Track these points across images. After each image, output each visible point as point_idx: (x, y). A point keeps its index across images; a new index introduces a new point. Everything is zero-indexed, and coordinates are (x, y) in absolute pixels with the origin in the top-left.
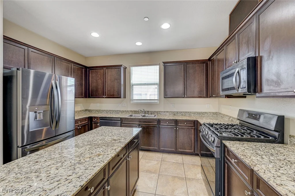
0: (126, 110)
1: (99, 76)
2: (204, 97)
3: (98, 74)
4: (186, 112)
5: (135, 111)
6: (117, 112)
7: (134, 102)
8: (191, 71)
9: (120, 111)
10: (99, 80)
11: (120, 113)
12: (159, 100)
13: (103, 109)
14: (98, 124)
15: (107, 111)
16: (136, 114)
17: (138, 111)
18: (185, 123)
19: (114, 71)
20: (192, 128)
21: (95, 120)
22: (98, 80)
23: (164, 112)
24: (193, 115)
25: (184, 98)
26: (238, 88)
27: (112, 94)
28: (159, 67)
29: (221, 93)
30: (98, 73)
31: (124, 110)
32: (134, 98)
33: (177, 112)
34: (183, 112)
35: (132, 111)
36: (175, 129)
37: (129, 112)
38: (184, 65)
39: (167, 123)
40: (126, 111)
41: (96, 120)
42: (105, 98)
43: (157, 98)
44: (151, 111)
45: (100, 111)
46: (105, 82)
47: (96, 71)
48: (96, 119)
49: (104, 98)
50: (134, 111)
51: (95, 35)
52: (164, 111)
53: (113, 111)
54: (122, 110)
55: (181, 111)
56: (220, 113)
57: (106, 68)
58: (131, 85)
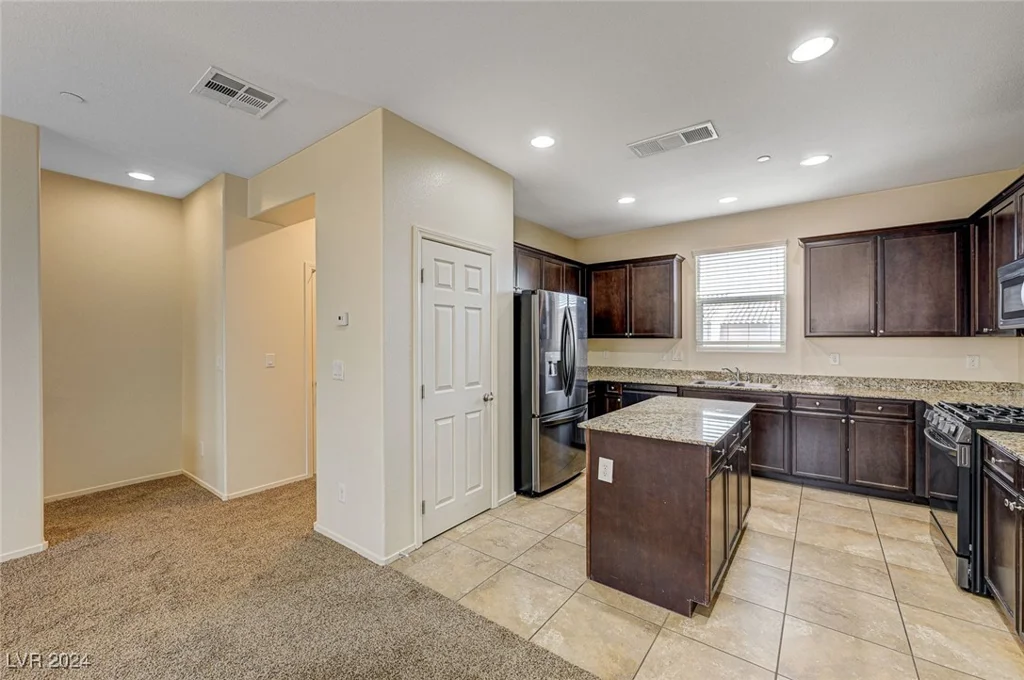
0: (684, 369)
1: (615, 285)
2: (952, 335)
3: (611, 280)
4: (885, 380)
5: (711, 373)
6: (658, 373)
7: (706, 348)
8: (901, 258)
9: (665, 371)
10: (615, 295)
11: (666, 377)
12: (788, 341)
13: (621, 366)
14: (619, 400)
15: (630, 371)
16: (712, 379)
17: (719, 374)
18: (880, 408)
19: (653, 272)
20: (905, 424)
21: (610, 389)
22: (613, 294)
23: (804, 377)
24: (909, 388)
25: (875, 335)
27: (648, 328)
28: (784, 251)
29: (1002, 324)
30: (613, 278)
31: (677, 369)
32: (705, 339)
33: (851, 379)
34: (874, 379)
35: (701, 372)
36: (843, 421)
37: (692, 374)
38: (876, 242)
39: (818, 404)
40: (682, 371)
41: (614, 390)
42: (632, 337)
43: (778, 338)
44: (759, 375)
45: (612, 370)
46: (631, 298)
47: (606, 274)
48: (613, 388)
49: (626, 337)
50: (706, 373)
52: (803, 374)
54: (671, 368)
55: (866, 377)
57: (632, 265)
58: (698, 305)
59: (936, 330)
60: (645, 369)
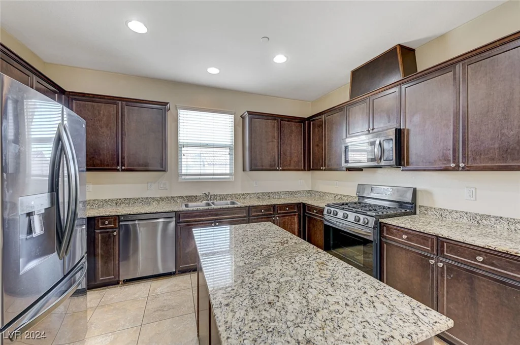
0: (169, 196)
1: (105, 119)
3: (99, 114)
4: (275, 193)
5: (189, 196)
6: (146, 201)
7: (185, 179)
8: (286, 131)
9: (153, 198)
10: (104, 130)
11: (154, 203)
13: (108, 198)
14: (115, 233)
15: (118, 202)
17: (196, 197)
18: (287, 209)
19: (147, 115)
20: (295, 215)
21: (103, 224)
22: (101, 128)
25: (278, 170)
26: (380, 159)
27: (141, 162)
28: (233, 118)
29: (345, 165)
30: (102, 112)
31: (164, 195)
32: (184, 172)
33: (263, 193)
34: (271, 193)
35: (182, 197)
36: (274, 218)
37: (176, 199)
38: (278, 122)
39: (263, 211)
40: (168, 198)
41: (108, 224)
42: (124, 170)
43: (228, 172)
44: (220, 195)
45: (96, 202)
46: (123, 134)
47: (93, 106)
48: (107, 222)
50: (186, 196)
51: (137, 27)
52: (243, 193)
53: (135, 201)
54: (158, 194)
56: (316, 192)
57: (124, 103)
58: (179, 146)
59: (297, 168)
60: (133, 199)
